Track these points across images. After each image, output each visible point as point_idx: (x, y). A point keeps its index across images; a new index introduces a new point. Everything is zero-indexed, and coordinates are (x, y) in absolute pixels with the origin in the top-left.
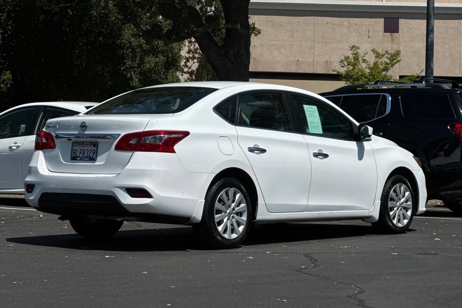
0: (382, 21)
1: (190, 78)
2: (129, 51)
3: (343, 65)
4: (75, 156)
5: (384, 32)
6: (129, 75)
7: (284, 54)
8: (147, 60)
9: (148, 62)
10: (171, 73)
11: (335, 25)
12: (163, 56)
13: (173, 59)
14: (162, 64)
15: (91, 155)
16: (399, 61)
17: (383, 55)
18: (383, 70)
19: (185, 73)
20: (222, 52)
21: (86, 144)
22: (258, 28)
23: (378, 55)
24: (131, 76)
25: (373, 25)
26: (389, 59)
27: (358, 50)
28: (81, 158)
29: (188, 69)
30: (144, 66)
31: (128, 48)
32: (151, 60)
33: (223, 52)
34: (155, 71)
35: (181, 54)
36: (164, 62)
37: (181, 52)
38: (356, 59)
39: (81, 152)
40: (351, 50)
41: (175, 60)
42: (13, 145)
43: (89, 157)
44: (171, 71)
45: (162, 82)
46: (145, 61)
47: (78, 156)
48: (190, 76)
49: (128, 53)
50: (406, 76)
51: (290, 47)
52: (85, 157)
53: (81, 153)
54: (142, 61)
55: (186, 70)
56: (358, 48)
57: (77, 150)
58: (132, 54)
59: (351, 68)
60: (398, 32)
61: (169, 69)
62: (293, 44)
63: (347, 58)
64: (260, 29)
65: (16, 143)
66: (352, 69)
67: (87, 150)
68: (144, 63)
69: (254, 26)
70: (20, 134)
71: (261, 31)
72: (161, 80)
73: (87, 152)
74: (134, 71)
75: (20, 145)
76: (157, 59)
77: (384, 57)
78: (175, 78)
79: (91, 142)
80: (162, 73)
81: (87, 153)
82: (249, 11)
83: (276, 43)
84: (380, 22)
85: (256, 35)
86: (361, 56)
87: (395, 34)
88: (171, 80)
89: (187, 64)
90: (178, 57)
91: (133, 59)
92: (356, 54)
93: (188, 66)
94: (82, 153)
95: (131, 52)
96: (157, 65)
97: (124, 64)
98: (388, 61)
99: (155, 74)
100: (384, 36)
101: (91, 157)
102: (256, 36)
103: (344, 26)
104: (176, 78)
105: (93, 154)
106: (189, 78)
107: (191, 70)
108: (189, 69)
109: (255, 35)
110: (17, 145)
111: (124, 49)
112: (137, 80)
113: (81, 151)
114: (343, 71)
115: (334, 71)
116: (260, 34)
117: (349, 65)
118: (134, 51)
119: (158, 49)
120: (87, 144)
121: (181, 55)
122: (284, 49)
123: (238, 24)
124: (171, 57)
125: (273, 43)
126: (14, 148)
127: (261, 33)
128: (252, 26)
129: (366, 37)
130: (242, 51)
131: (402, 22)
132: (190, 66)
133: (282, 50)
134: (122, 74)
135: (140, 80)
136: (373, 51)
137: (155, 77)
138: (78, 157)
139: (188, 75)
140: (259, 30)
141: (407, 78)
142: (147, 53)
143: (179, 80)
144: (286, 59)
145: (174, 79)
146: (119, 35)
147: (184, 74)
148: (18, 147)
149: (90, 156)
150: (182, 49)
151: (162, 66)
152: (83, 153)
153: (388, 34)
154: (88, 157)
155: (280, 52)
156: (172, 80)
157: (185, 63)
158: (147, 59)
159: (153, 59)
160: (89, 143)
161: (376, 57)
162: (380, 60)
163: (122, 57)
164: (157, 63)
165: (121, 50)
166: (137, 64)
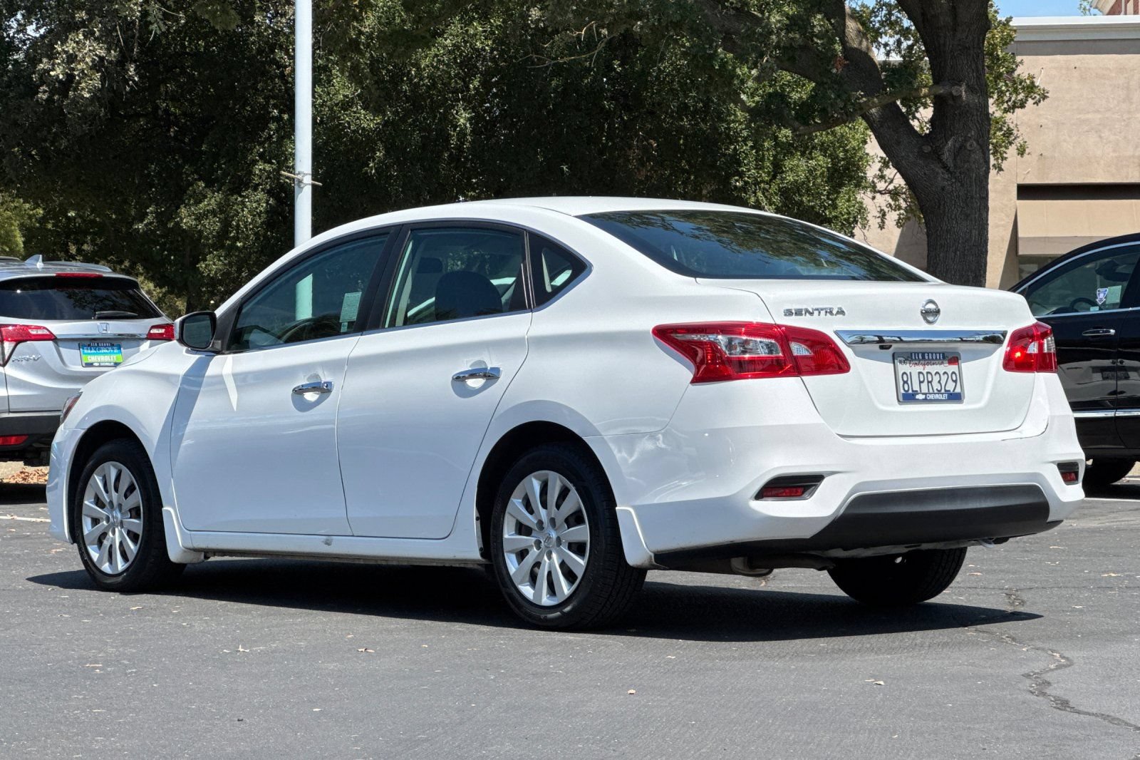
1: (893, 203)
2: (749, 145)
4: (910, 391)
6: (752, 200)
7: (1110, 142)
8: (790, 166)
9: (791, 170)
10: (846, 194)
12: (825, 156)
13: (848, 163)
14: (822, 174)
15: (950, 386)
19: (880, 192)
20: (927, 149)
21: (930, 357)
22: (1042, 87)
24: (757, 201)
28: (925, 394)
29: (887, 184)
30: (783, 179)
32: (798, 166)
33: (930, 148)
34: (808, 190)
35: (867, 152)
36: (828, 168)
37: (866, 146)
39: (922, 380)
41: (854, 165)
43: (945, 390)
44: (844, 189)
45: (826, 214)
46: (786, 168)
47: (917, 391)
48: (892, 198)
49: (747, 150)
51: (1123, 124)
52: (936, 391)
53: (923, 382)
54: (778, 168)
55: (881, 186)
57: (910, 373)
58: (755, 152)
61: (841, 185)
62: (1129, 119)
64: (1046, 88)
67: (936, 374)
68: (783, 172)
69: (1033, 83)
71: (1047, 93)
72: (823, 211)
73: (936, 378)
74: (764, 191)
76: (813, 163)
78: (854, 206)
79: (943, 354)
80: (825, 193)
81: (939, 382)
83: (1090, 116)
85: (1037, 103)
88: (845, 210)
89: (885, 173)
90: (861, 158)
91: (759, 164)
93: (887, 178)
94: (926, 381)
95: (752, 148)
96: (810, 175)
97: (742, 175)
99: (809, 196)
101: (949, 391)
102: (1037, 105)
104: (857, 205)
105: (954, 384)
106: (890, 205)
107: (895, 187)
108: (889, 184)
109: (1034, 104)
111: (737, 141)
113: (921, 376)
116: (1046, 100)
119: (813, 140)
120: (934, 358)
121: (867, 154)
122: (1110, 130)
123: (961, 86)
124: (842, 158)
125: (1083, 117)
127: (1048, 97)
128: (1028, 82)
130: (971, 145)
132: (891, 177)
133: (1106, 134)
137: (809, 201)
138: (915, 393)
139: (887, 197)
140: (1044, 90)
142: (787, 149)
143: (865, 209)
144: (1114, 151)
145: (852, 208)
147: (878, 195)
149: (947, 389)
150: (868, 141)
151: (824, 177)
152: (928, 382)
154: (943, 391)
155: (1100, 137)
156: (847, 210)
157: (880, 170)
158: (788, 163)
159: (803, 162)
160: (938, 355)
163: (735, 160)
164: (811, 171)
165: (731, 143)
166: (769, 173)
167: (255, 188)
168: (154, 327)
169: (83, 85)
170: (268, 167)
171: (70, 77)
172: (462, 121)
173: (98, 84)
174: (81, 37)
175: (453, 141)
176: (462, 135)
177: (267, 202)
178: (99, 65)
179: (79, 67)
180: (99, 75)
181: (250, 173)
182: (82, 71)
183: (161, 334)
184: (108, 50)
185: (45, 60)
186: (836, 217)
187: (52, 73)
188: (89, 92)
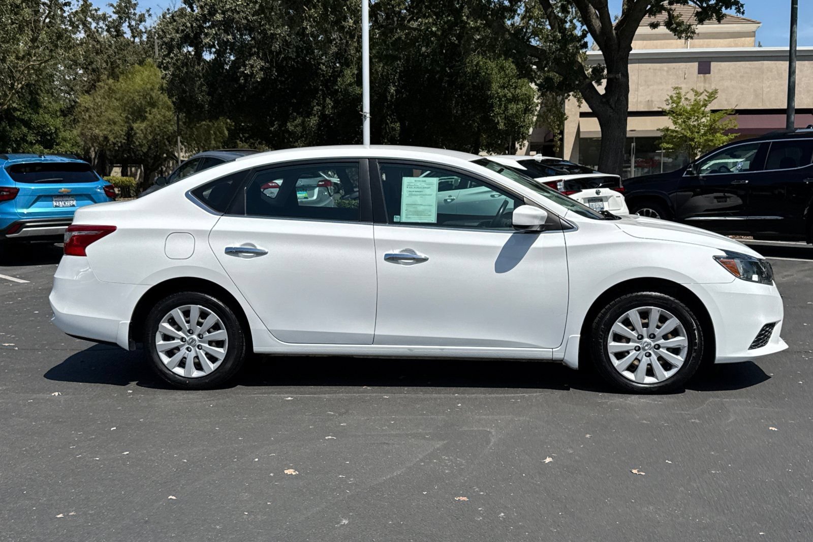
0: (696, 65)
3: (668, 103)
5: (699, 74)
6: (496, 120)
11: (656, 69)
16: (716, 98)
17: (701, 94)
18: (703, 106)
20: (604, 100)
23: (697, 94)
24: (498, 121)
25: (689, 68)
26: (708, 97)
27: (680, 91)
30: (507, 112)
31: (496, 97)
34: (517, 116)
38: (679, 98)
40: (674, 90)
42: (448, 198)
50: (722, 110)
54: (506, 109)
56: (680, 88)
59: (675, 105)
60: (710, 73)
63: (671, 97)
65: (450, 196)
66: (676, 107)
68: (508, 110)
70: (454, 188)
74: (501, 117)
75: (455, 198)
77: (704, 94)
82: (629, 61)
84: (695, 65)
86: (683, 95)
87: (707, 75)
91: (500, 108)
92: (679, 93)
95: (498, 101)
97: (493, 111)
98: (707, 98)
100: (698, 77)
103: (663, 70)
110: (452, 198)
111: (493, 98)
112: (502, 124)
114: (667, 108)
115: (659, 108)
117: (672, 103)
118: (500, 100)
126: (448, 200)
129: (683, 79)
130: (622, 98)
131: (713, 64)
134: (492, 119)
135: (505, 124)
136: (692, 90)
141: (723, 112)
142: (510, 101)
146: (489, 87)
148: (453, 200)
153: (701, 75)
158: (510, 106)
161: (695, 95)
162: (699, 98)
163: (492, 106)
164: (518, 109)
165: (491, 99)
166: (503, 110)
167: (315, 115)
168: (320, 181)
169: (257, 76)
170: (319, 108)
171: (252, 73)
172: (392, 91)
173: (262, 76)
174: (255, 58)
175: (389, 98)
176: (392, 96)
177: (319, 121)
178: (262, 69)
179: (255, 69)
180: (262, 73)
181: (312, 110)
182: (256, 71)
183: (323, 184)
184: (265, 63)
185: (242, 67)
186: (525, 125)
187: (245, 72)
188: (260, 79)
